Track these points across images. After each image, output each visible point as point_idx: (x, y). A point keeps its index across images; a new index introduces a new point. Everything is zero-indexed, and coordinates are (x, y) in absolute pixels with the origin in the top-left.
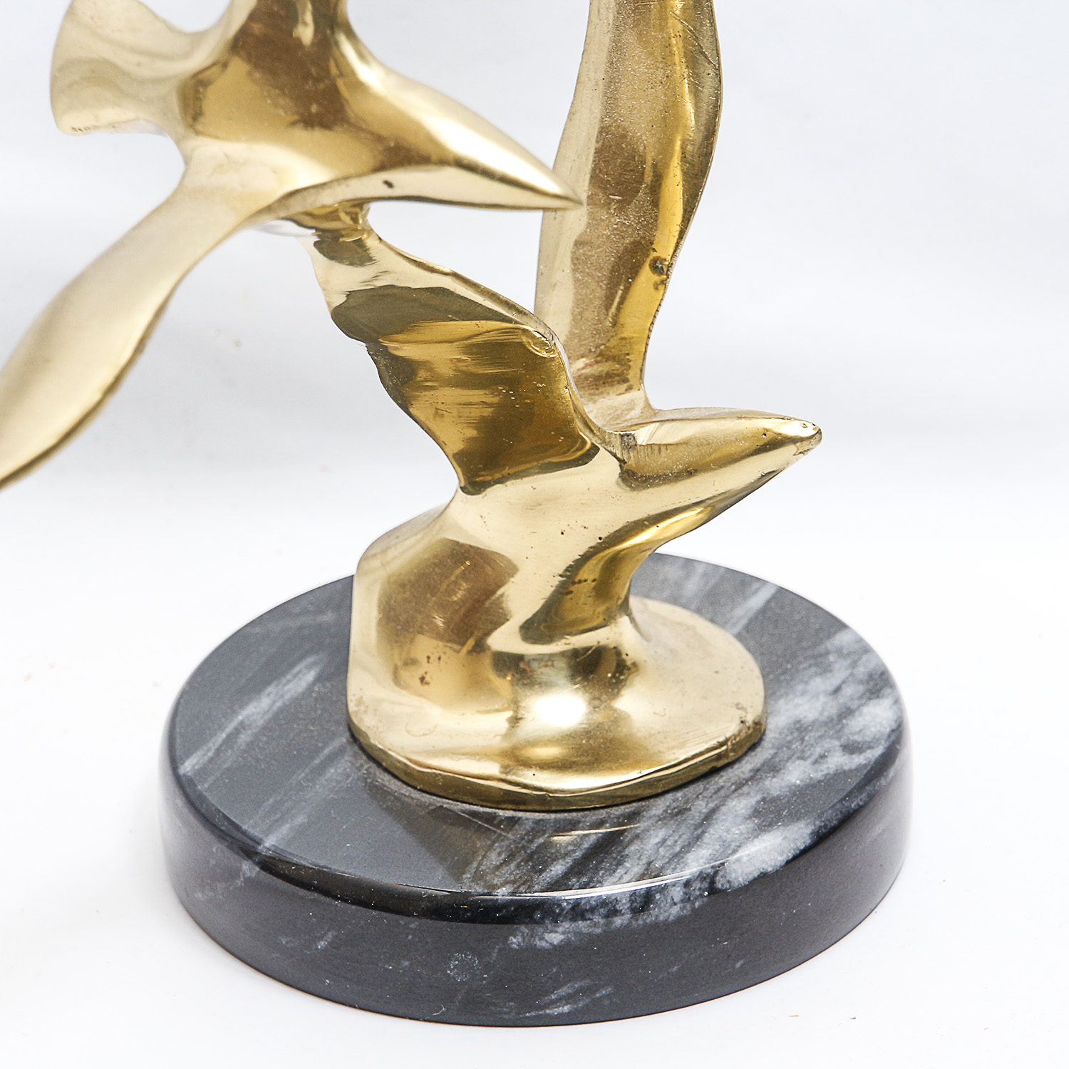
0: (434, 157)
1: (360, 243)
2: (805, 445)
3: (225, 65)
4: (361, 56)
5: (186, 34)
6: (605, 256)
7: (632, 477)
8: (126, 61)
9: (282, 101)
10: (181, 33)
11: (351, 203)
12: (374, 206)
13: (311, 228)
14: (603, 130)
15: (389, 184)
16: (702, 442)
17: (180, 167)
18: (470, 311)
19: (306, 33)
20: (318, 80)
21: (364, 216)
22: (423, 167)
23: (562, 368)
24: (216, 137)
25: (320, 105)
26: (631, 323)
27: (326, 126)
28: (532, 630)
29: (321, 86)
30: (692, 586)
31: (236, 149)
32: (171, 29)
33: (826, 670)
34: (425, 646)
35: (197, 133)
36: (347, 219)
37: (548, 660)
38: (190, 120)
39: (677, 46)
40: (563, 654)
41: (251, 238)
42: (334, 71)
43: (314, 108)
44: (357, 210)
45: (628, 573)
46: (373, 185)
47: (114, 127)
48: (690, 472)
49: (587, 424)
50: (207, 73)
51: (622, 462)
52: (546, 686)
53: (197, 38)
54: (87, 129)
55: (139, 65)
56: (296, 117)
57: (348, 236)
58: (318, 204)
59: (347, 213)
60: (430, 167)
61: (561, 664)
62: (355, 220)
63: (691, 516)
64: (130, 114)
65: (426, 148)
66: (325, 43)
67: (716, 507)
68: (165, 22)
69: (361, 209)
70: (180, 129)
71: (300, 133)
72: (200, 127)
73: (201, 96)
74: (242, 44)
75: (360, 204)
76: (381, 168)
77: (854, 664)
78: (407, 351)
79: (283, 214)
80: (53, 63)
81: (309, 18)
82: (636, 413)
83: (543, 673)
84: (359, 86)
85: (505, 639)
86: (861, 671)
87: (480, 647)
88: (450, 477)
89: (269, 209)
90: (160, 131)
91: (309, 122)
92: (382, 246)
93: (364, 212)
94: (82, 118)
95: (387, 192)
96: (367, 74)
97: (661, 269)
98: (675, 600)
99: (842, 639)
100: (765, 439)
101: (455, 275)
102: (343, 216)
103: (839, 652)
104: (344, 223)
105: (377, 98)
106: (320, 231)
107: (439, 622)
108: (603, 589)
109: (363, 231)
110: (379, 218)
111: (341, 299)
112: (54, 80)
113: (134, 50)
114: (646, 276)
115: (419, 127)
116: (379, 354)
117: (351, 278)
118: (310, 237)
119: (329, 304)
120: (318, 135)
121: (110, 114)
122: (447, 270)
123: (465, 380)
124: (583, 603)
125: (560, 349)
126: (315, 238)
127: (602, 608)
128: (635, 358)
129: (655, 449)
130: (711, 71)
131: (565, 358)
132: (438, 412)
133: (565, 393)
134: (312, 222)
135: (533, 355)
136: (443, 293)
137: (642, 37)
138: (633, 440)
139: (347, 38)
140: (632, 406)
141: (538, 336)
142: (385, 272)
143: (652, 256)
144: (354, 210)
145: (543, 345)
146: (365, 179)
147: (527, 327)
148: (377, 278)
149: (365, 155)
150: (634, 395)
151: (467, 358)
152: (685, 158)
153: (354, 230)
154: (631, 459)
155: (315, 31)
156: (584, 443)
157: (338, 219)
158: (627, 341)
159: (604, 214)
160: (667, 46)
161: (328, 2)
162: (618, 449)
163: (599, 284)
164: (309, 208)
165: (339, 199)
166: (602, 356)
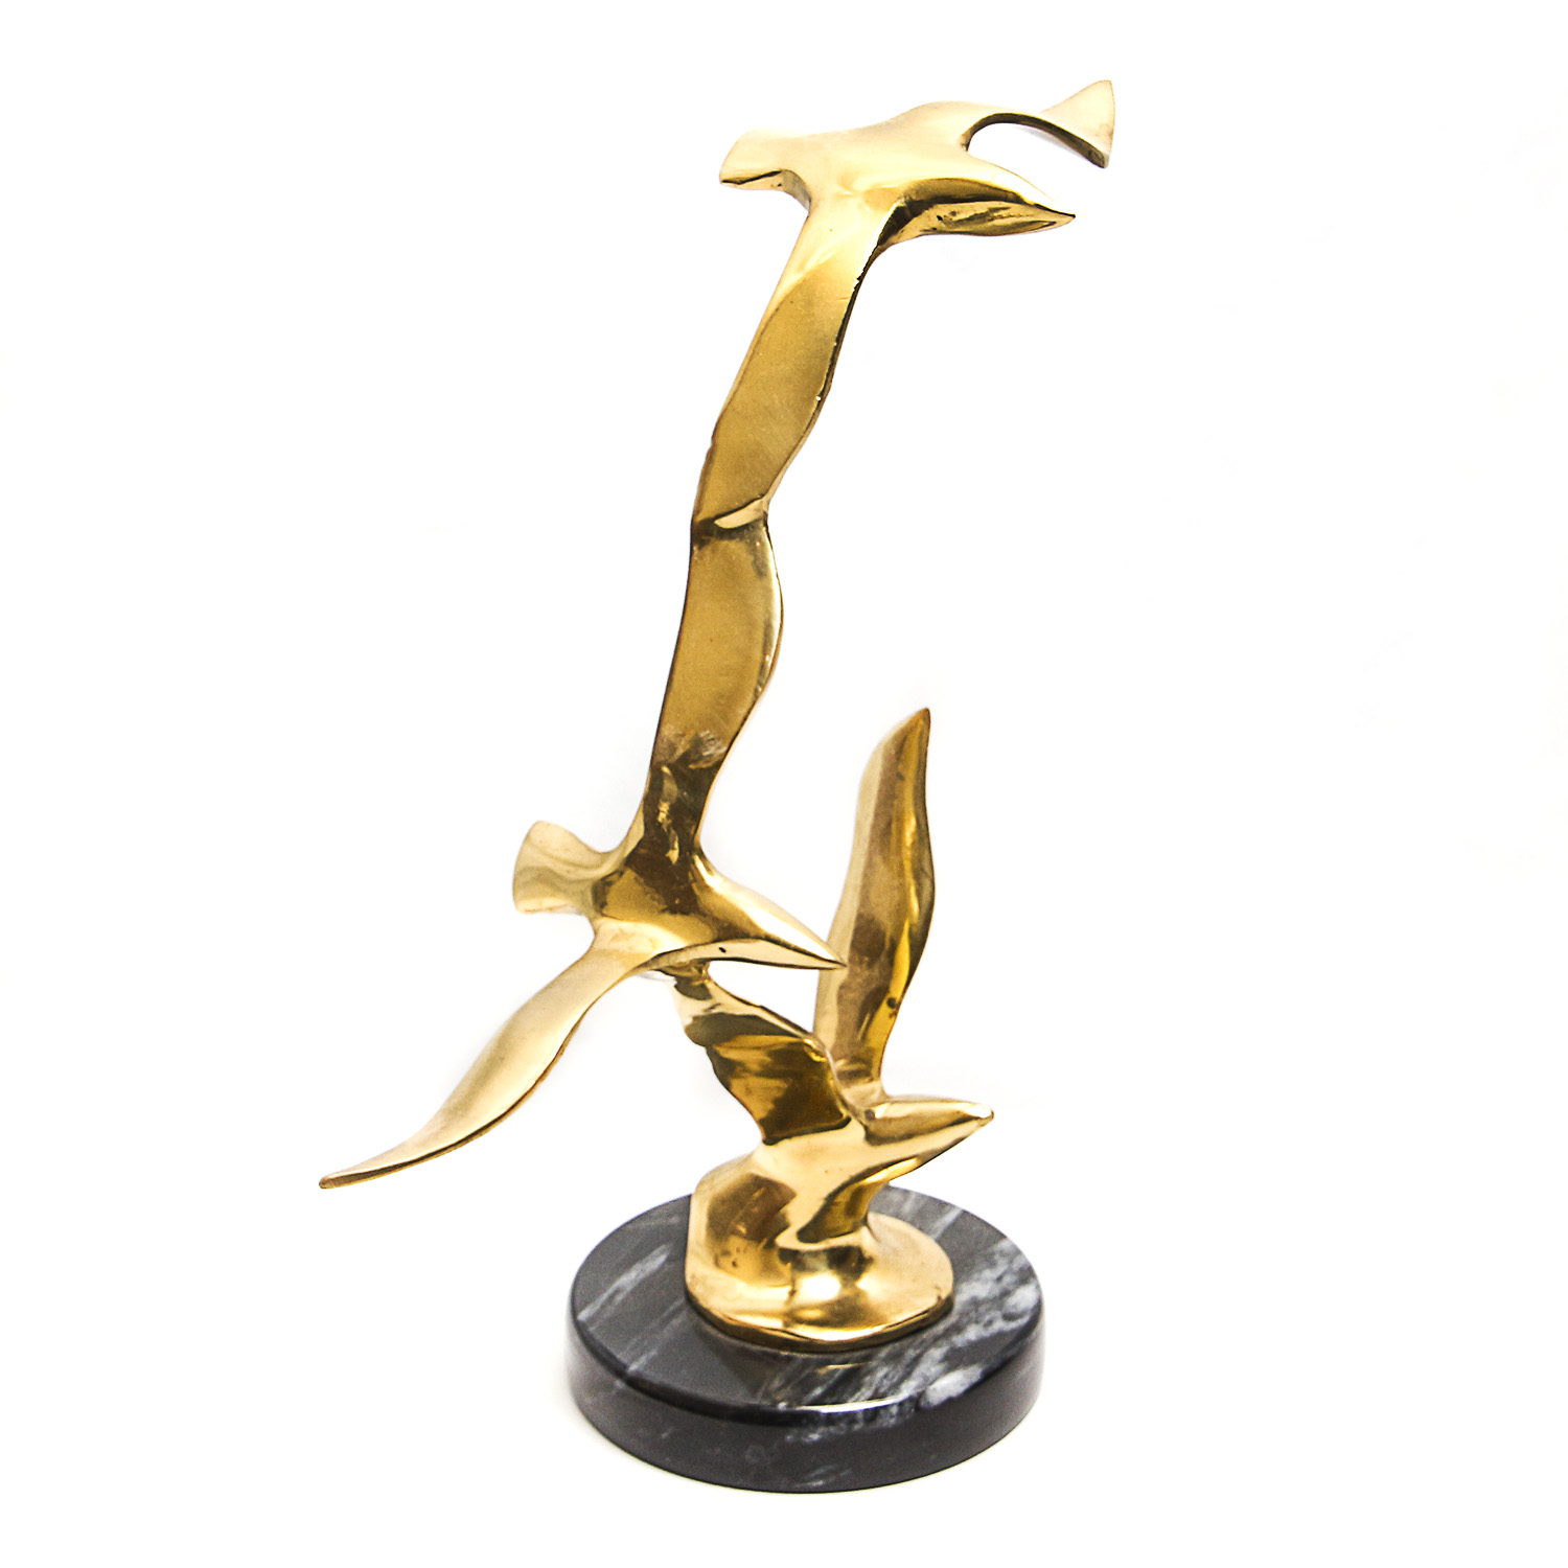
0: (752, 934)
1: (703, 986)
2: (983, 1122)
3: (622, 873)
4: (708, 869)
5: (599, 853)
6: (857, 996)
7: (873, 1138)
8: (560, 869)
9: (657, 896)
10: (595, 853)
12: (713, 963)
13: (673, 976)
14: (860, 917)
15: (723, 950)
17: (591, 936)
18: (773, 1030)
19: (674, 855)
20: (680, 884)
21: (706, 970)
22: (745, 940)
23: (829, 1067)
24: (615, 918)
25: (681, 899)
26: (874, 1041)
27: (685, 913)
28: (804, 1235)
29: (682, 888)
30: (908, 1207)
31: (627, 926)
32: (589, 849)
33: (992, 1265)
34: (735, 1243)
35: (603, 915)
36: (695, 971)
37: (815, 1254)
38: (598, 908)
39: (908, 865)
40: (825, 1251)
41: (635, 981)
42: (691, 878)
43: (677, 902)
44: (702, 965)
45: (868, 1200)
46: (713, 950)
47: (551, 910)
48: (909, 1136)
49: (845, 1104)
50: (610, 878)
51: (866, 1128)
52: (813, 1270)
53: (606, 855)
54: (535, 911)
55: (569, 872)
56: (665, 907)
57: (696, 981)
58: (678, 962)
59: (695, 968)
60: (750, 941)
61: (824, 1257)
62: (700, 971)
63: (912, 1163)
64: (562, 903)
65: (747, 928)
66: (686, 861)
67: (925, 1159)
68: (586, 846)
69: (705, 965)
70: (593, 913)
71: (667, 917)
72: (605, 912)
73: (606, 892)
74: (632, 861)
75: (704, 962)
76: (718, 940)
77: (1011, 1262)
78: (732, 1055)
79: (655, 967)
80: (516, 869)
81: (676, 845)
82: (875, 1097)
83: (812, 1263)
84: (706, 888)
85: (787, 1240)
86: (1016, 1266)
87: (771, 1245)
88: (757, 1134)
89: (645, 965)
90: (579, 913)
91: (673, 910)
92: (718, 989)
93: (706, 967)
94: (532, 904)
95: (721, 955)
96: (712, 881)
97: (895, 1005)
98: (897, 1216)
99: (1003, 1245)
100: (959, 1116)
101: (763, 1008)
102: (693, 969)
103: (1003, 1254)
104: (694, 973)
105: (717, 896)
106: (678, 978)
107: (743, 1230)
108: (852, 1209)
109: (705, 979)
110: (714, 969)
111: (689, 1021)
112: (515, 880)
113: (565, 862)
114: (884, 1009)
115: (744, 915)
116: (712, 1054)
117: (697, 1008)
118: (672, 981)
119: (683, 1023)
120: (679, 918)
121: (549, 902)
123: (767, 1072)
124: (838, 1218)
125: (829, 1055)
126: (675, 982)
127: (850, 1222)
128: (875, 1061)
129: (887, 1120)
130: (927, 882)
131: (831, 1061)
132: (749, 1091)
133: (831, 1083)
134: (673, 972)
135: (811, 1059)
136: (755, 1018)
137: (886, 859)
138: (873, 1114)
139: (700, 858)
140: (872, 1092)
141: (814, 1046)
142: (719, 1004)
143: (888, 996)
144: (699, 965)
145: (817, 1053)
146: (708, 947)
147: (808, 1041)
148: (712, 1008)
149: (708, 932)
150: (874, 1085)
151: (768, 1059)
152: (911, 936)
153: (700, 978)
154: (872, 1127)
155: (680, 854)
156: (842, 1115)
157: (689, 970)
158: (871, 1050)
159: (858, 969)
160: (901, 866)
161: (688, 834)
162: (864, 1120)
163: (854, 1013)
164: (671, 964)
165: (691, 958)
166: (855, 1059)
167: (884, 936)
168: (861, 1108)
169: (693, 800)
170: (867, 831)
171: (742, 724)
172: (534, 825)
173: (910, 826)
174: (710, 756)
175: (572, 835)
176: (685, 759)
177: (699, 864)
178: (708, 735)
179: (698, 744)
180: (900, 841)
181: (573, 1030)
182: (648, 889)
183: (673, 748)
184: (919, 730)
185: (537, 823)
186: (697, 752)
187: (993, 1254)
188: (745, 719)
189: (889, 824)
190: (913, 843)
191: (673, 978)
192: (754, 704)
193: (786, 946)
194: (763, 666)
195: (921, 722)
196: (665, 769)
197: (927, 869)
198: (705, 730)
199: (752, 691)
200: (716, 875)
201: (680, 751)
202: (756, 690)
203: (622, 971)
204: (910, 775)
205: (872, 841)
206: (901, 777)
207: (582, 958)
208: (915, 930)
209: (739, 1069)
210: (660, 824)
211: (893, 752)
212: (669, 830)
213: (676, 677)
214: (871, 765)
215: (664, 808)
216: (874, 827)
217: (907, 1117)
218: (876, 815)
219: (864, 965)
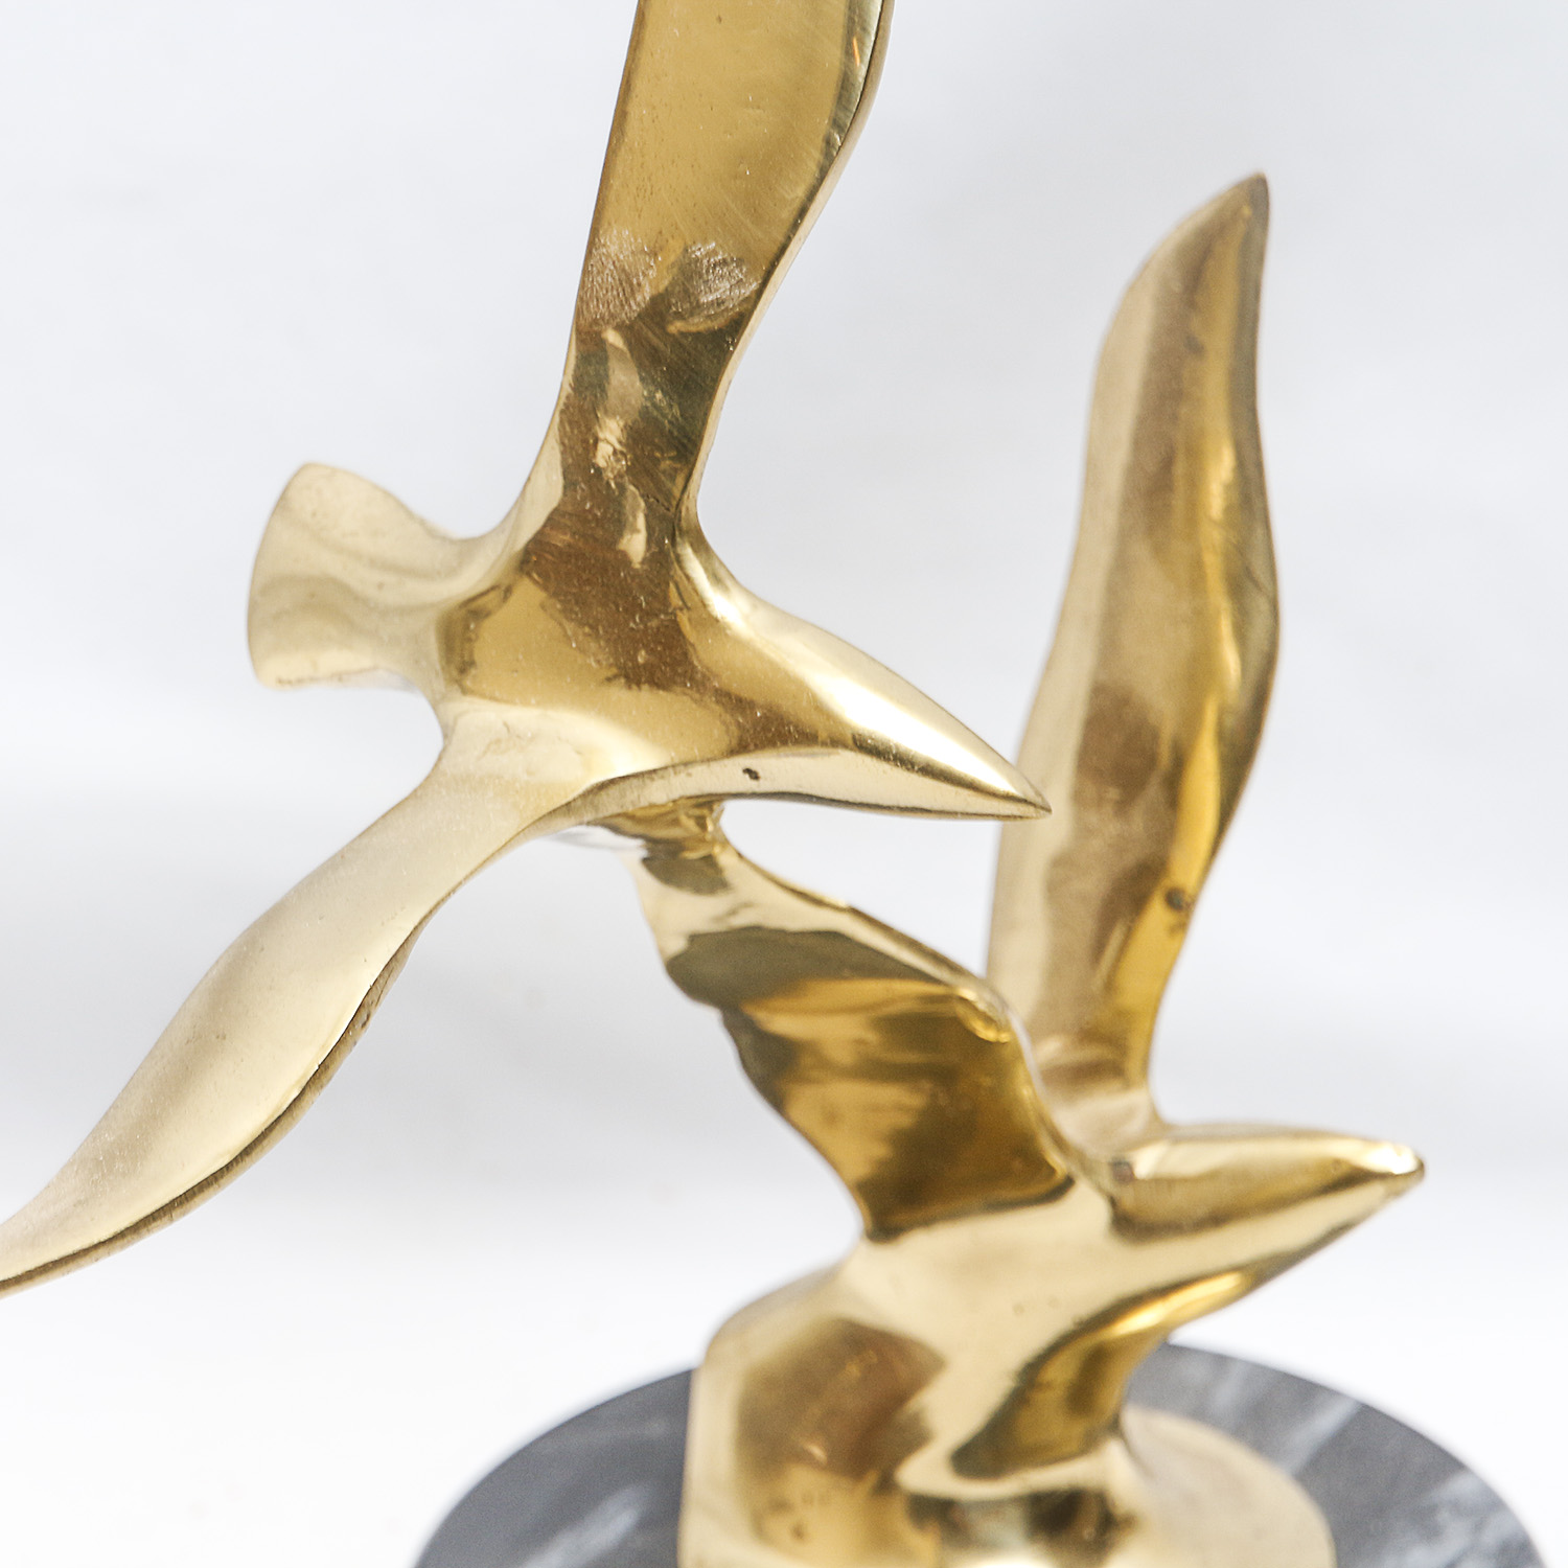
0: (823, 735)
1: (709, 860)
2: (1400, 1184)
3: (508, 591)
4: (716, 579)
5: (452, 542)
6: (1093, 885)
7: (1130, 1225)
8: (362, 579)
9: (593, 646)
10: (445, 540)
11: (694, 802)
12: (730, 806)
13: (636, 836)
14: (1098, 691)
15: (753, 774)
16: (1236, 1175)
17: (437, 742)
18: (876, 965)
19: (635, 545)
20: (649, 614)
21: (716, 821)
22: (803, 750)
23: (1018, 1055)
24: (493, 699)
25: (651, 651)
26: (1133, 988)
27: (658, 684)
28: (972, 1458)
29: (654, 623)
30: (1227, 1395)
31: (523, 716)
32: (431, 532)
33: (1431, 1533)
34: (802, 1482)
35: (465, 691)
36: (691, 825)
37: (993, 1507)
38: (455, 673)
39: (1213, 565)
40: (1018, 1500)
41: (541, 850)
42: (675, 600)
43: (642, 657)
44: (705, 811)
46: (727, 774)
47: (340, 679)
48: (1217, 1219)
49: (1059, 1142)
50: (480, 602)
51: (1113, 1202)
52: (989, 1547)
53: (468, 547)
54: (300, 681)
55: (380, 586)
56: (614, 670)
57: (692, 849)
58: (644, 803)
59: (689, 817)
60: (817, 749)
61: (1015, 1515)
62: (701, 822)
63: (1227, 1284)
64: (365, 661)
65: (810, 719)
66: (662, 560)
67: (1260, 1273)
68: (422, 522)
69: (711, 810)
70: (439, 685)
71: (619, 693)
72: (468, 683)
73: (473, 636)
74: (536, 559)
75: (708, 803)
76: (741, 748)
77: (1478, 1527)
78: (783, 1022)
79: (589, 817)
80: (253, 582)
81: (641, 522)
82: (1135, 1127)
83: (988, 1527)
84: (712, 623)
85: (926, 1472)
86: (1491, 1537)
87: (886, 1485)
88: (845, 1217)
89: (567, 808)
90: (408, 685)
91: (633, 677)
92: (742, 866)
93: (715, 815)
94: (292, 664)
95: (749, 785)
96: (725, 606)
97: (1180, 904)
98: (1200, 1413)
99: (1458, 1487)
100: (1335, 1174)
101: (855, 912)
102: (684, 819)
103: (1458, 1508)
104: (686, 829)
105: (738, 642)
106: (652, 842)
109: (713, 842)
110: (734, 820)
111: (677, 945)
112: (253, 608)
113: (374, 563)
114: (1157, 914)
115: (801, 687)
116: (740, 1027)
117: (695, 912)
118: (635, 849)
119: (661, 951)
120: (646, 696)
121: (335, 659)
122: (842, 903)
123: (872, 1070)
124: (1049, 1417)
125: (1017, 1025)
126: (643, 853)
127: (1078, 1429)
128: (1136, 1042)
129: (1163, 1183)
130: (1262, 604)
131: (1024, 1041)
132: (831, 1118)
133: (1025, 1092)
134: (640, 829)
135: (971, 1036)
136: (834, 936)
137: (1159, 551)
138: (1130, 1166)
139: (696, 551)
140: (1129, 1114)
141: (981, 1006)
142: (747, 905)
143: (1167, 883)
144: (697, 812)
145: (989, 1020)
146: (716, 766)
147: (969, 993)
148: (733, 912)
149: (717, 731)
150: (1135, 1098)
151: (872, 1037)
152: (1221, 735)
153: (703, 841)
154: (1128, 1199)
155: (649, 541)
156: (1052, 1171)
157: (676, 822)
158: (1124, 1015)
159: (1093, 818)
160: (1197, 565)
161: (668, 495)
162: (1107, 1181)
163: (1085, 923)
164: (630, 809)
165: (675, 795)
166: (1088, 1034)
167: (1155, 736)
168: (1101, 1154)
169: (676, 410)
170: (1114, 480)
171: (795, 226)
172: (296, 475)
173: (1221, 469)
174: (719, 302)
175: (387, 494)
176: (658, 311)
177: (695, 567)
178: (714, 252)
179: (689, 273)
180: (1194, 505)
181: (390, 968)
182: (570, 627)
183: (627, 283)
184: (1241, 228)
185: (303, 469)
186: (687, 294)
187: (1433, 1510)
188: (802, 213)
189: (1167, 464)
190: (1228, 510)
191: (639, 842)
192: (823, 173)
193: (903, 761)
194: (845, 83)
195: (1247, 211)
196: (613, 337)
197: (1260, 571)
198: (705, 241)
199: (820, 142)
200: (734, 590)
201: (646, 293)
202: (828, 142)
203: (510, 826)
204: (1219, 342)
205: (1127, 504)
206: (1196, 349)
207: (414, 794)
208: (1230, 721)
209: (807, 1060)
210: (599, 470)
211: (1177, 287)
212: (622, 488)
213: (635, 110)
214: (1122, 318)
215: (611, 434)
216: (1134, 469)
217: (1213, 1176)
218: (1137, 444)
219: (1108, 809)
